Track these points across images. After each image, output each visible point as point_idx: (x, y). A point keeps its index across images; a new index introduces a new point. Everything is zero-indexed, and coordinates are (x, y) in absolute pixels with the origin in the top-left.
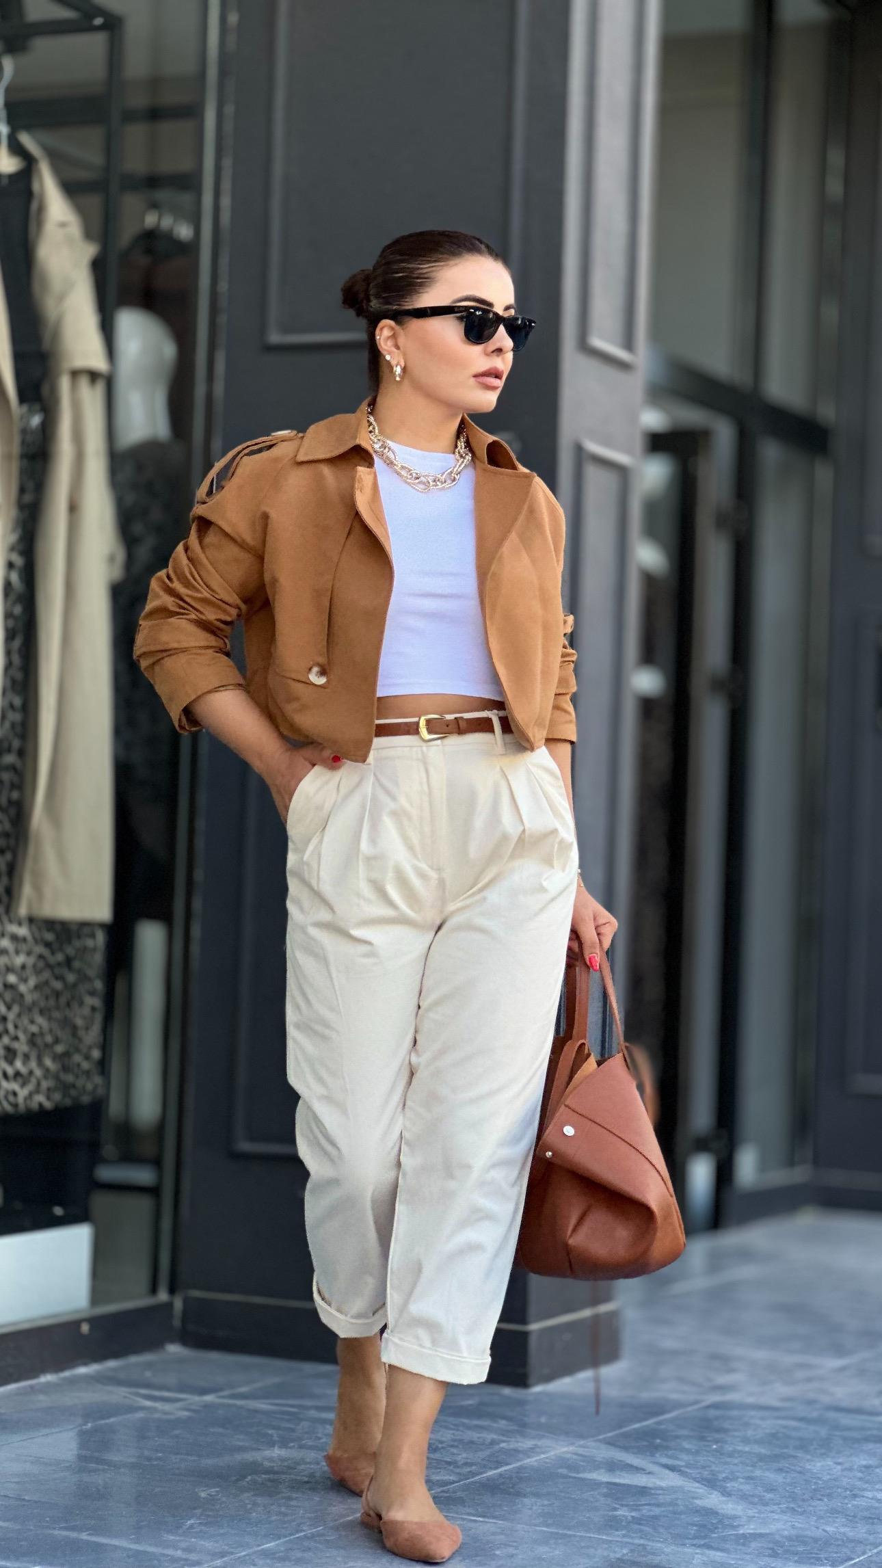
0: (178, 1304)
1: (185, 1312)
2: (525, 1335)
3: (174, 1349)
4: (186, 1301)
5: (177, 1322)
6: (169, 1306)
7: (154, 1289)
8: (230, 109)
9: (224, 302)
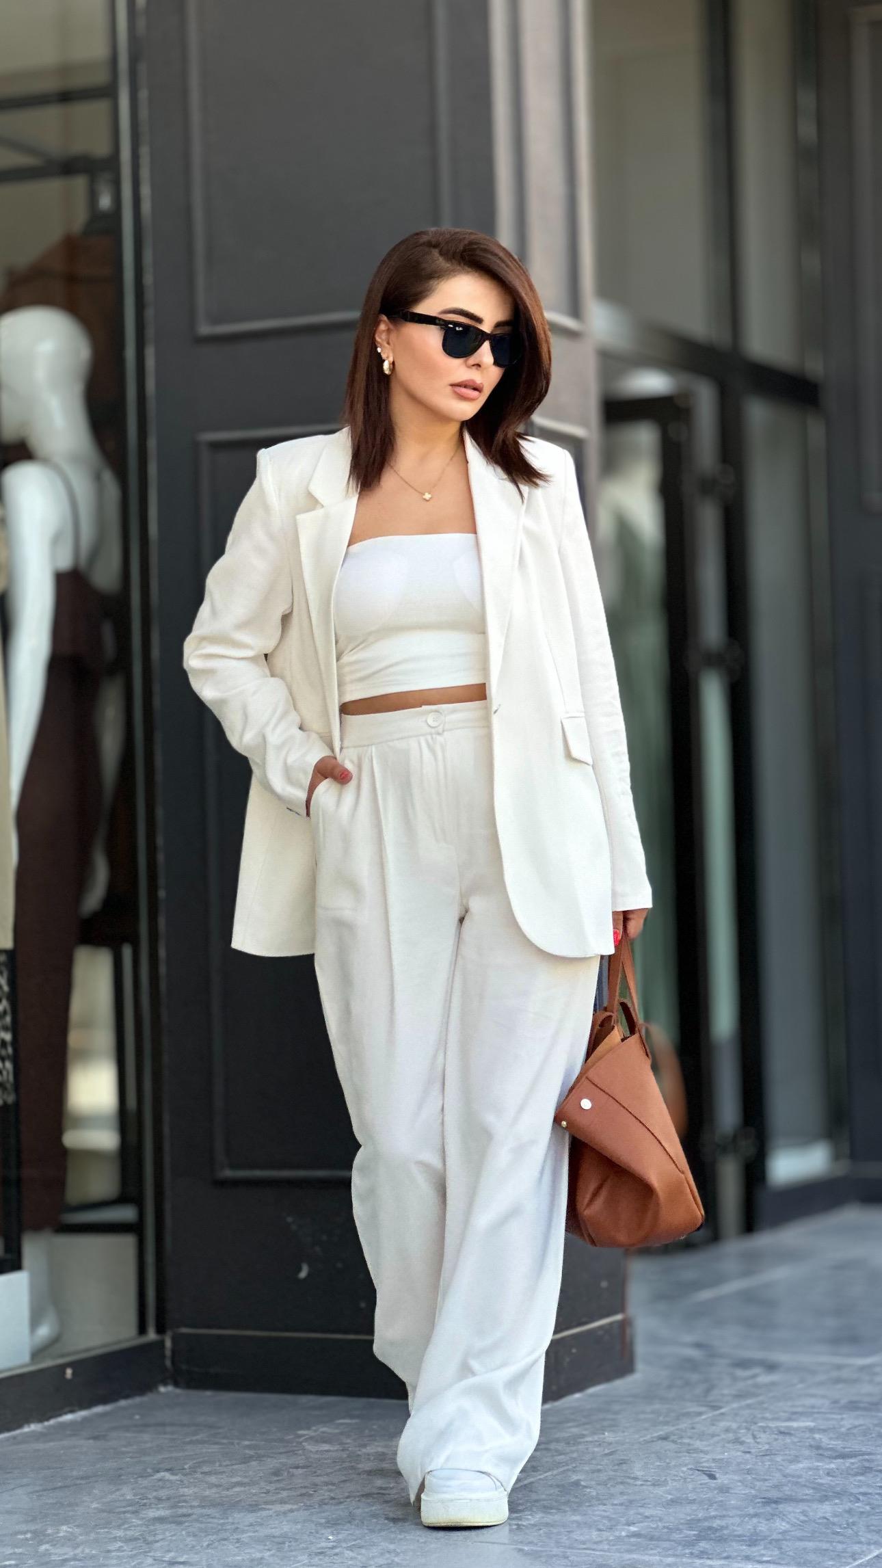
0: (168, 1344)
1: (176, 1351)
3: (162, 1389)
4: (176, 1339)
5: (168, 1363)
6: (158, 1345)
7: (142, 1329)
8: (143, 94)
9: (149, 296)
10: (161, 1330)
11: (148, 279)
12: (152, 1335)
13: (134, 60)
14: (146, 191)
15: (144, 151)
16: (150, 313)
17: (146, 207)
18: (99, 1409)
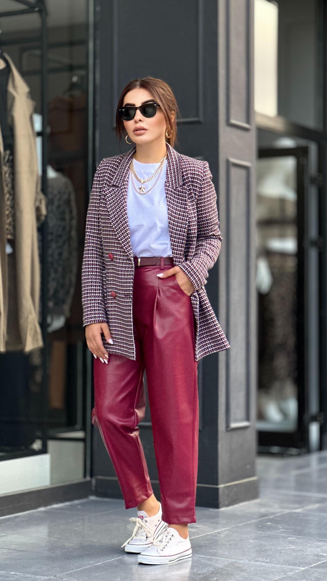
0: (94, 482)
1: (96, 485)
2: (218, 489)
3: (92, 498)
4: (97, 480)
5: (93, 488)
6: (90, 482)
7: (85, 476)
8: (98, 42)
9: (98, 113)
10: (91, 476)
11: (98, 107)
12: (88, 478)
13: (95, 29)
14: (98, 76)
15: (98, 61)
16: (98, 119)
17: (98, 81)
18: (67, 504)
